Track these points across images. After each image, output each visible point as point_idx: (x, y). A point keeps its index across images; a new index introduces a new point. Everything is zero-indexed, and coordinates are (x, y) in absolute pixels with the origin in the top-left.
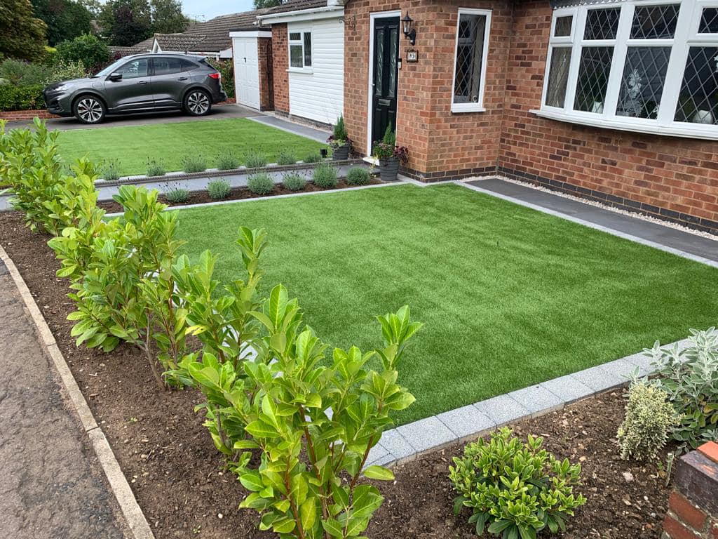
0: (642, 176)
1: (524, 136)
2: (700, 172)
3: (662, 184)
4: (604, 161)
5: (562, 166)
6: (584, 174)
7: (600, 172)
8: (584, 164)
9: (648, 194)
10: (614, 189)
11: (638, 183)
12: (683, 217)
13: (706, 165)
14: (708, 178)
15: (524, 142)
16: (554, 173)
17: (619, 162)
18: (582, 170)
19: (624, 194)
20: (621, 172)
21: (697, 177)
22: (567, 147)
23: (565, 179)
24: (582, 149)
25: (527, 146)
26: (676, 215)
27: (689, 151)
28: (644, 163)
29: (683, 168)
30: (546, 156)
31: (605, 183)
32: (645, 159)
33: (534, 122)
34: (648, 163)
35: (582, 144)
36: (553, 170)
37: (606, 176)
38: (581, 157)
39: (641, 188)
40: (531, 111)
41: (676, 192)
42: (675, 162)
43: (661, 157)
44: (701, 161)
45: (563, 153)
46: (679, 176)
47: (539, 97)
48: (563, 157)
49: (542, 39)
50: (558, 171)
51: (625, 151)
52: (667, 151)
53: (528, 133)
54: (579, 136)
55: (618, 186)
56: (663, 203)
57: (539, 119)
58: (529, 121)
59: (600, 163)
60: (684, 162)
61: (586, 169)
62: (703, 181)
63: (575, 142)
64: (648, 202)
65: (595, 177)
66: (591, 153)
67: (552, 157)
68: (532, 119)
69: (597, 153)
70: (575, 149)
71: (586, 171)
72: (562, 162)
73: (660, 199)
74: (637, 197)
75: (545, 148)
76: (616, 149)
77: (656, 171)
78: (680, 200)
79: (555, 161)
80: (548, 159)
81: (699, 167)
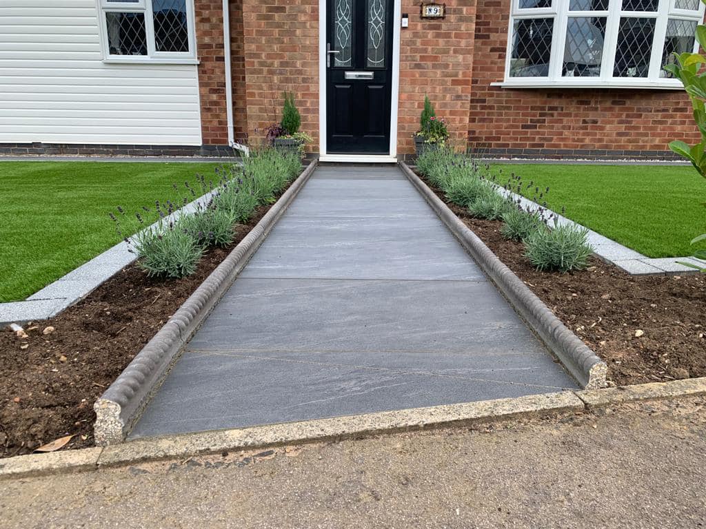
0: (622, 128)
1: (486, 111)
2: (672, 117)
3: (641, 131)
4: (584, 122)
5: (538, 133)
6: (563, 136)
7: (581, 131)
8: (564, 127)
9: (629, 141)
10: (597, 144)
11: (619, 134)
12: (660, 153)
13: (676, 110)
14: (678, 119)
15: (486, 117)
16: (528, 143)
17: (600, 120)
18: (561, 134)
19: (606, 146)
20: (602, 128)
21: (670, 121)
22: (541, 115)
23: (542, 145)
24: (559, 115)
25: (491, 121)
26: (655, 153)
27: (661, 102)
28: (624, 117)
29: (657, 116)
30: (517, 127)
31: (587, 141)
32: (625, 114)
33: (498, 95)
34: (628, 116)
35: (559, 109)
36: (528, 139)
37: (588, 134)
38: (561, 121)
39: (623, 138)
40: (492, 84)
41: (653, 135)
42: (651, 112)
43: (639, 110)
44: (671, 107)
45: (538, 121)
46: (655, 122)
47: (503, 69)
48: (538, 124)
49: (501, 11)
50: (534, 139)
51: (606, 109)
52: (643, 104)
53: (491, 107)
54: (556, 103)
55: (600, 140)
56: (643, 147)
57: (504, 92)
58: (492, 95)
59: (581, 124)
60: (658, 111)
61: (566, 132)
62: (674, 123)
63: (551, 109)
64: (630, 149)
65: (576, 138)
66: (571, 117)
67: (523, 127)
68: (495, 92)
69: (576, 115)
70: (552, 115)
71: (567, 133)
72: (538, 130)
73: (641, 144)
74: (620, 146)
75: (514, 121)
76: (596, 109)
77: (635, 122)
78: (657, 141)
79: (529, 130)
80: (520, 130)
81: (671, 112)
